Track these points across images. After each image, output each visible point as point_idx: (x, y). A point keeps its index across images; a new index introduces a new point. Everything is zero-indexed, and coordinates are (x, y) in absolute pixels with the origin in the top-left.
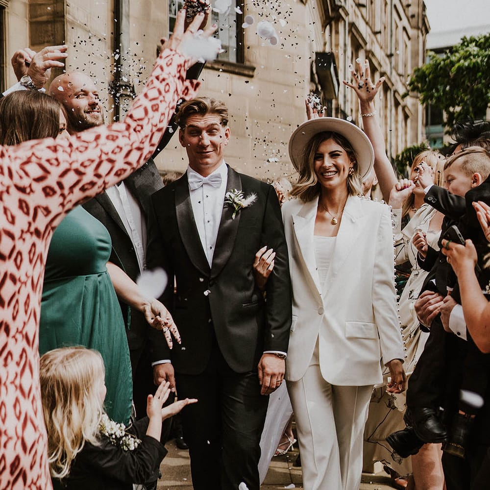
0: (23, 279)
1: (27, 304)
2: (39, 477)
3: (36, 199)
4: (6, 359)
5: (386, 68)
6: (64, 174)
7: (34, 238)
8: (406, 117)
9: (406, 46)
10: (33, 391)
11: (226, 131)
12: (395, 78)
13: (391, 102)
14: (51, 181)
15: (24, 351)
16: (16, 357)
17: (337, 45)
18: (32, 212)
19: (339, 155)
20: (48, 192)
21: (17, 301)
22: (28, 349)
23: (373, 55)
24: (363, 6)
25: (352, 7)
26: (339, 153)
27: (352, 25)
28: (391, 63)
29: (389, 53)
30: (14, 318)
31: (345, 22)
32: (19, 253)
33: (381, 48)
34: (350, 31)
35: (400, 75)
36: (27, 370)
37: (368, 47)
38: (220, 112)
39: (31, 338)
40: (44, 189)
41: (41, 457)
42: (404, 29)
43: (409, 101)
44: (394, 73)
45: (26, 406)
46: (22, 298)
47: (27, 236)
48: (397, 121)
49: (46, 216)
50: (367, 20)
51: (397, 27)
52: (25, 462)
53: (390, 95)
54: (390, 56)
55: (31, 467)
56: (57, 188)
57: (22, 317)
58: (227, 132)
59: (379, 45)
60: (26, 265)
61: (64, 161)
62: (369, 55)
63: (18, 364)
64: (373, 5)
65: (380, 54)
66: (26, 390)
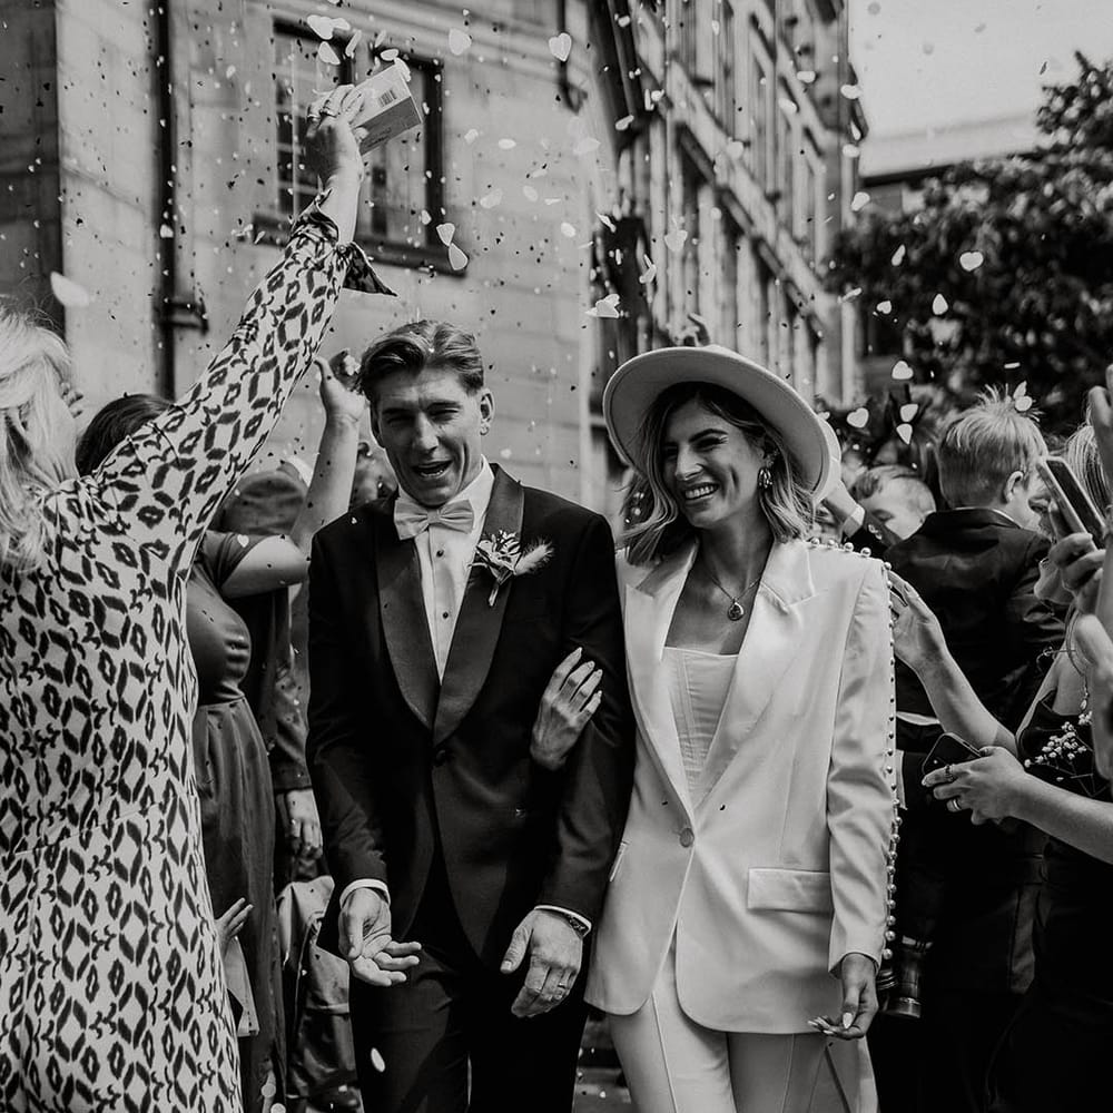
0: (153, 668)
1: (166, 708)
2: (212, 988)
3: (137, 535)
4: (143, 802)
5: (765, 225)
6: (160, 478)
7: (156, 599)
8: (814, 341)
9: (811, 172)
10: (190, 850)
11: (483, 399)
12: (786, 250)
13: (777, 307)
14: (146, 498)
15: (169, 784)
16: (159, 798)
17: (647, 178)
18: (138, 557)
19: (717, 442)
20: (150, 517)
21: (151, 707)
22: (177, 784)
23: (734, 197)
24: (708, 84)
25: (681, 86)
26: (715, 436)
27: (683, 130)
28: (776, 212)
29: (770, 188)
30: (149, 734)
31: (664, 122)
32: (138, 628)
33: (752, 177)
34: (679, 145)
35: (798, 242)
36: (178, 817)
37: (721, 179)
38: (459, 362)
39: (179, 763)
40: (141, 516)
41: (212, 955)
42: (808, 133)
43: (822, 304)
44: (784, 237)
45: (179, 874)
46: (157, 700)
47: (143, 599)
48: (792, 352)
49: (163, 557)
50: (717, 112)
51: (789, 127)
52: (189, 961)
53: (774, 291)
54: (773, 198)
55: (200, 972)
56: (160, 506)
57: (161, 731)
58: (487, 401)
59: (748, 170)
60: (153, 646)
61: (149, 460)
62: (725, 198)
63: (162, 808)
64: (730, 81)
65: (749, 194)
66: (179, 848)
